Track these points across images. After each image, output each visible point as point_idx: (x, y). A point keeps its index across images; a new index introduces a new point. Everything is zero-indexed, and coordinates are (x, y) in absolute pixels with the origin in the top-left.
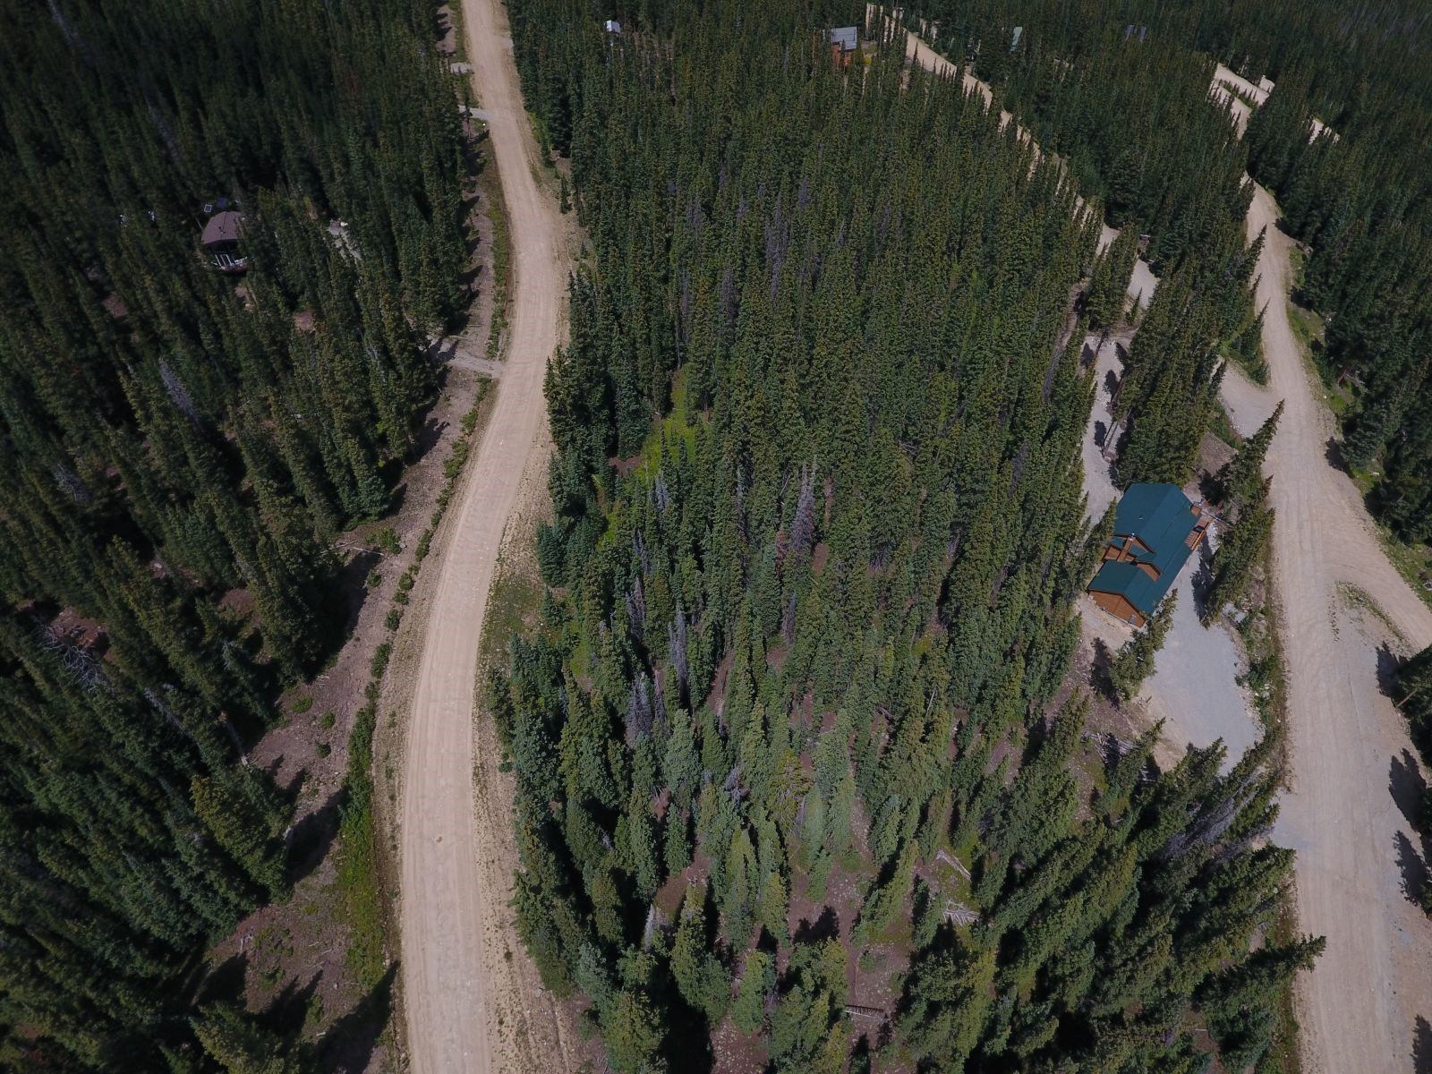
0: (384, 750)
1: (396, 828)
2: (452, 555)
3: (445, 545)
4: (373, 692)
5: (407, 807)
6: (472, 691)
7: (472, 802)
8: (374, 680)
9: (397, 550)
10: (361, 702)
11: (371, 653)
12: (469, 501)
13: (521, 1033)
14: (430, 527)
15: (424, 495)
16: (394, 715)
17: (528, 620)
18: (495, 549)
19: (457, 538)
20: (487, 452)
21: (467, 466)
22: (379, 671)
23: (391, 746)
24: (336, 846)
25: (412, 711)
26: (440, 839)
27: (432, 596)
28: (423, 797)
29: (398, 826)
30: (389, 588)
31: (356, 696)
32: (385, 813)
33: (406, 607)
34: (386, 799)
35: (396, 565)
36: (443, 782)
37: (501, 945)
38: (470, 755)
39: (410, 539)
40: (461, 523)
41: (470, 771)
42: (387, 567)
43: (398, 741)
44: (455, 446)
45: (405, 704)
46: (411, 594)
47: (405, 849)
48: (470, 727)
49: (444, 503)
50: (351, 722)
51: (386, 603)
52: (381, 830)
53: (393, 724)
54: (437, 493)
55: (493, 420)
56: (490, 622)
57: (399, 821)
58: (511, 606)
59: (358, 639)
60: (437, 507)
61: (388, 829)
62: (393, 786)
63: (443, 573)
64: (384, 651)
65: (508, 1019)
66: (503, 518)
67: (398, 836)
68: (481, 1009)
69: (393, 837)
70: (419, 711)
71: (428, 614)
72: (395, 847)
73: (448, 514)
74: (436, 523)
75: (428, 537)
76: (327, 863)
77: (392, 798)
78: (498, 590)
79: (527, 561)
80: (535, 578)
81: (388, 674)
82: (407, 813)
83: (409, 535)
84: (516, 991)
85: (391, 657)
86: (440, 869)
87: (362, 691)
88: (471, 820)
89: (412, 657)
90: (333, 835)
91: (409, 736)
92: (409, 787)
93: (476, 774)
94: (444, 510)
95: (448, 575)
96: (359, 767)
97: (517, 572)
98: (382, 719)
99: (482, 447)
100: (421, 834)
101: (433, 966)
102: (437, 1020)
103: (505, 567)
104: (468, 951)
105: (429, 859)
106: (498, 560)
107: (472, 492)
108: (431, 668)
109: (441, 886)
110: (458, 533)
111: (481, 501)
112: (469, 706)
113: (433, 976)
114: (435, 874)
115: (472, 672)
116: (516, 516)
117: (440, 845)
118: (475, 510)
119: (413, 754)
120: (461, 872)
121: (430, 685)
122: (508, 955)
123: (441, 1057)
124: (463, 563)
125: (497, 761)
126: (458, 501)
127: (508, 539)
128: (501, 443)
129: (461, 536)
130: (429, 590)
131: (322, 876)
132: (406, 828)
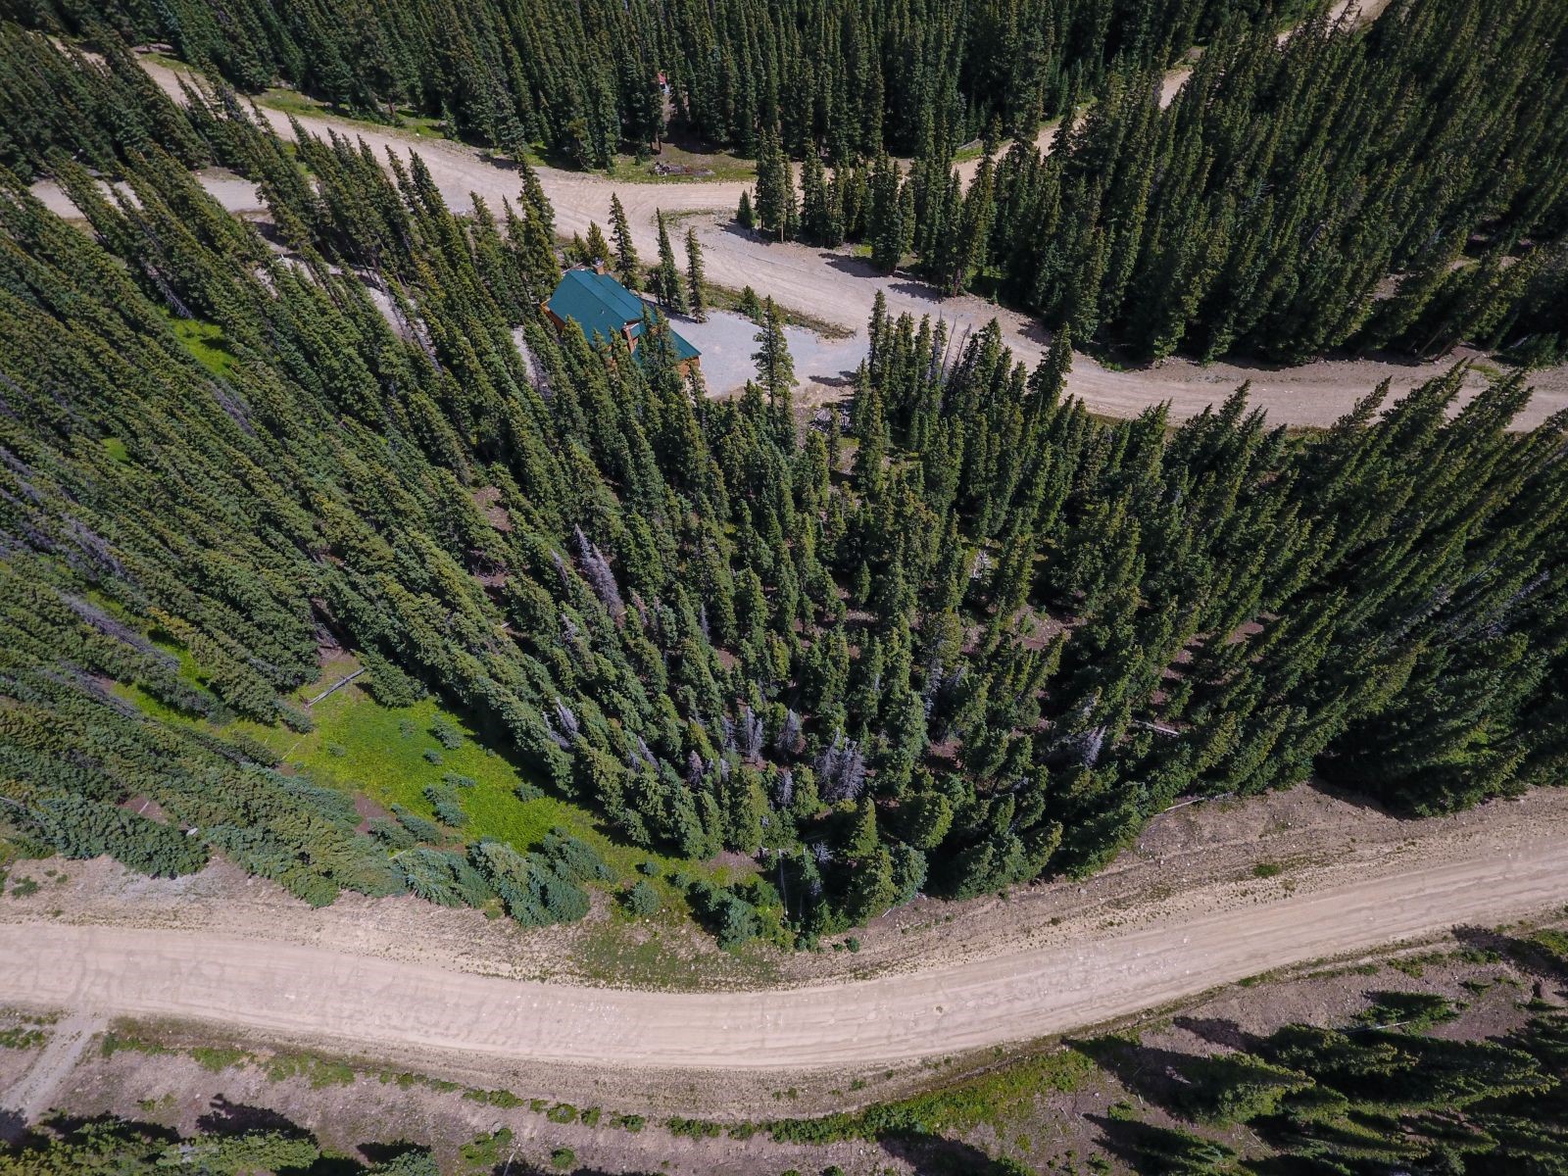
0: (826, 1100)
1: (926, 1063)
2: (524, 1051)
3: (498, 1065)
4: (743, 1131)
5: (901, 1054)
6: (754, 994)
7: (898, 977)
8: (724, 1133)
9: (504, 1135)
10: (762, 1146)
11: (685, 1145)
12: (414, 1038)
13: (1118, 904)
14: (457, 1095)
15: (390, 1110)
16: (778, 1096)
17: (640, 938)
18: (521, 986)
19: (488, 1048)
20: (311, 1019)
21: (332, 1050)
22: (709, 1129)
23: (820, 1090)
24: (950, 1133)
25: (775, 1070)
26: (939, 1009)
27: (594, 1070)
28: (889, 1037)
29: (923, 1061)
30: (575, 1136)
31: (753, 1150)
32: (907, 1081)
33: (605, 1109)
34: (890, 1083)
35: (530, 1132)
36: (872, 1016)
37: (1046, 929)
38: (840, 986)
39: (480, 1119)
40: (454, 1045)
41: (860, 984)
42: (533, 1147)
43: (816, 1081)
44: (276, 1076)
45: (762, 1082)
46: (581, 1106)
47: (950, 1048)
48: (803, 990)
49: (406, 1078)
50: (791, 1149)
51: (601, 1138)
52: (926, 1083)
53: (792, 1094)
54: (391, 1093)
55: (229, 1018)
56: (649, 981)
57: (918, 1062)
58: (621, 958)
59: (665, 1164)
60: (416, 1088)
61: (926, 1074)
62: (874, 1077)
63: (552, 1060)
64: (678, 1127)
65: (1108, 918)
66: (461, 979)
67: (935, 1059)
68: (1101, 944)
69: (936, 1066)
70: (775, 1061)
71: (624, 1072)
72: (947, 1061)
73: (432, 1068)
74: (446, 1086)
75: (477, 1095)
76: (971, 1139)
77: (889, 1075)
78: (596, 975)
79: (544, 944)
80: (573, 932)
81: (715, 1116)
82: (909, 1053)
83: (474, 1121)
84: (1085, 912)
85: (686, 1117)
86: (971, 1004)
87: (742, 1145)
88: (918, 976)
89: (691, 1084)
90: (937, 1137)
91: (809, 1069)
92: (877, 1056)
93: (864, 977)
94: (421, 1078)
95: (557, 1052)
96: (845, 1129)
97: (568, 952)
98: (782, 1112)
99: (291, 1029)
100: (935, 1032)
101: (1067, 997)
102: (1113, 986)
103: (558, 968)
104: (1052, 962)
105: (961, 1018)
106: (543, 980)
107: (395, 1033)
108: (715, 1053)
109: (990, 1001)
110: (478, 1047)
111: (417, 1018)
112: (774, 995)
113: (1076, 996)
114: (977, 1008)
115: (725, 997)
116: (462, 960)
117: (945, 1008)
118: (436, 1025)
119: (833, 1059)
120: (976, 980)
121: (740, 1052)
122: (1055, 922)
123: (1143, 978)
124: (539, 1032)
125: (845, 956)
126: (410, 1055)
127: (505, 968)
128: (293, 997)
129: (485, 1041)
130: (582, 1077)
131: (987, 1140)
132: (927, 1051)
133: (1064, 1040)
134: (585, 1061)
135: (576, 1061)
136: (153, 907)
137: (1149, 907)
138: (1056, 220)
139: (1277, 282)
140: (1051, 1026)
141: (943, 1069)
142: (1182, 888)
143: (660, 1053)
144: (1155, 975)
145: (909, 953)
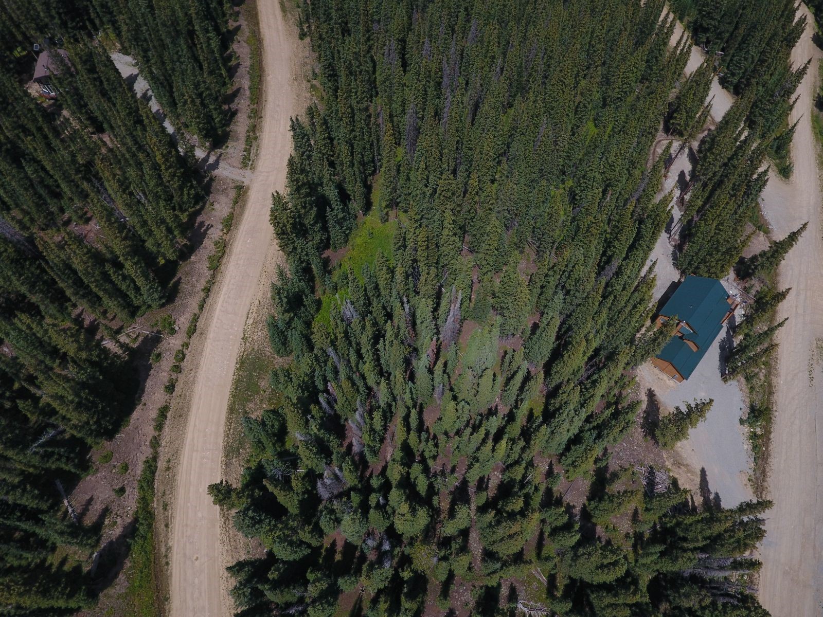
0: (162, 488)
1: (169, 549)
2: (211, 335)
3: (207, 326)
4: (155, 443)
5: (176, 533)
6: (222, 444)
7: (218, 531)
8: (157, 433)
9: (173, 332)
10: (146, 452)
11: (154, 414)
12: (224, 289)
14: (197, 311)
15: (193, 286)
16: (169, 461)
17: (263, 384)
18: (241, 330)
19: (215, 320)
20: (238, 250)
21: (224, 261)
22: (159, 427)
23: (167, 484)
24: (128, 564)
25: (182, 459)
26: (197, 559)
27: (197, 368)
28: (187, 525)
29: (170, 548)
30: (167, 362)
31: (144, 448)
32: (162, 538)
33: (180, 375)
34: (163, 526)
35: (173, 343)
36: (200, 515)
39: (183, 322)
40: (219, 307)
42: (166, 345)
43: (171, 482)
44: (216, 243)
45: (177, 453)
46: (183, 364)
47: (174, 566)
48: (220, 472)
49: (207, 291)
50: (139, 469)
51: (165, 374)
52: (159, 549)
53: (168, 469)
54: (202, 283)
55: (244, 222)
56: (236, 389)
57: (170, 544)
58: (251, 375)
59: (145, 404)
60: (202, 295)
61: (163, 550)
62: (167, 517)
63: (205, 348)
64: (163, 412)
66: (248, 304)
67: (170, 555)
69: (166, 556)
70: (186, 459)
71: (194, 382)
72: (167, 564)
73: (210, 300)
74: (201, 307)
75: (196, 318)
76: (122, 577)
77: (167, 526)
78: (242, 363)
79: (261, 335)
80: (269, 350)
81: (166, 429)
82: (176, 538)
83: (182, 319)
85: (169, 415)
86: (196, 581)
87: (148, 443)
88: (218, 545)
89: (182, 415)
90: (126, 556)
91: (178, 478)
92: (178, 518)
94: (207, 296)
95: (208, 350)
96: (145, 502)
97: (256, 348)
98: (161, 464)
99: (236, 244)
100: (185, 554)
103: (248, 344)
105: (189, 573)
106: (243, 339)
107: (227, 282)
108: (195, 425)
109: (196, 594)
110: (216, 316)
111: (233, 289)
112: (219, 456)
114: (193, 585)
115: (222, 428)
116: (257, 302)
117: (197, 563)
118: (229, 297)
119: (181, 492)
120: (209, 585)
121: (193, 438)
124: (218, 340)
126: (217, 290)
127: (251, 321)
128: (248, 241)
129: (218, 319)
130: (195, 363)
131: (118, 587)
132: (175, 550)
134: (202, 363)
135: (203, 359)
141: (164, 561)
143: (200, 398)
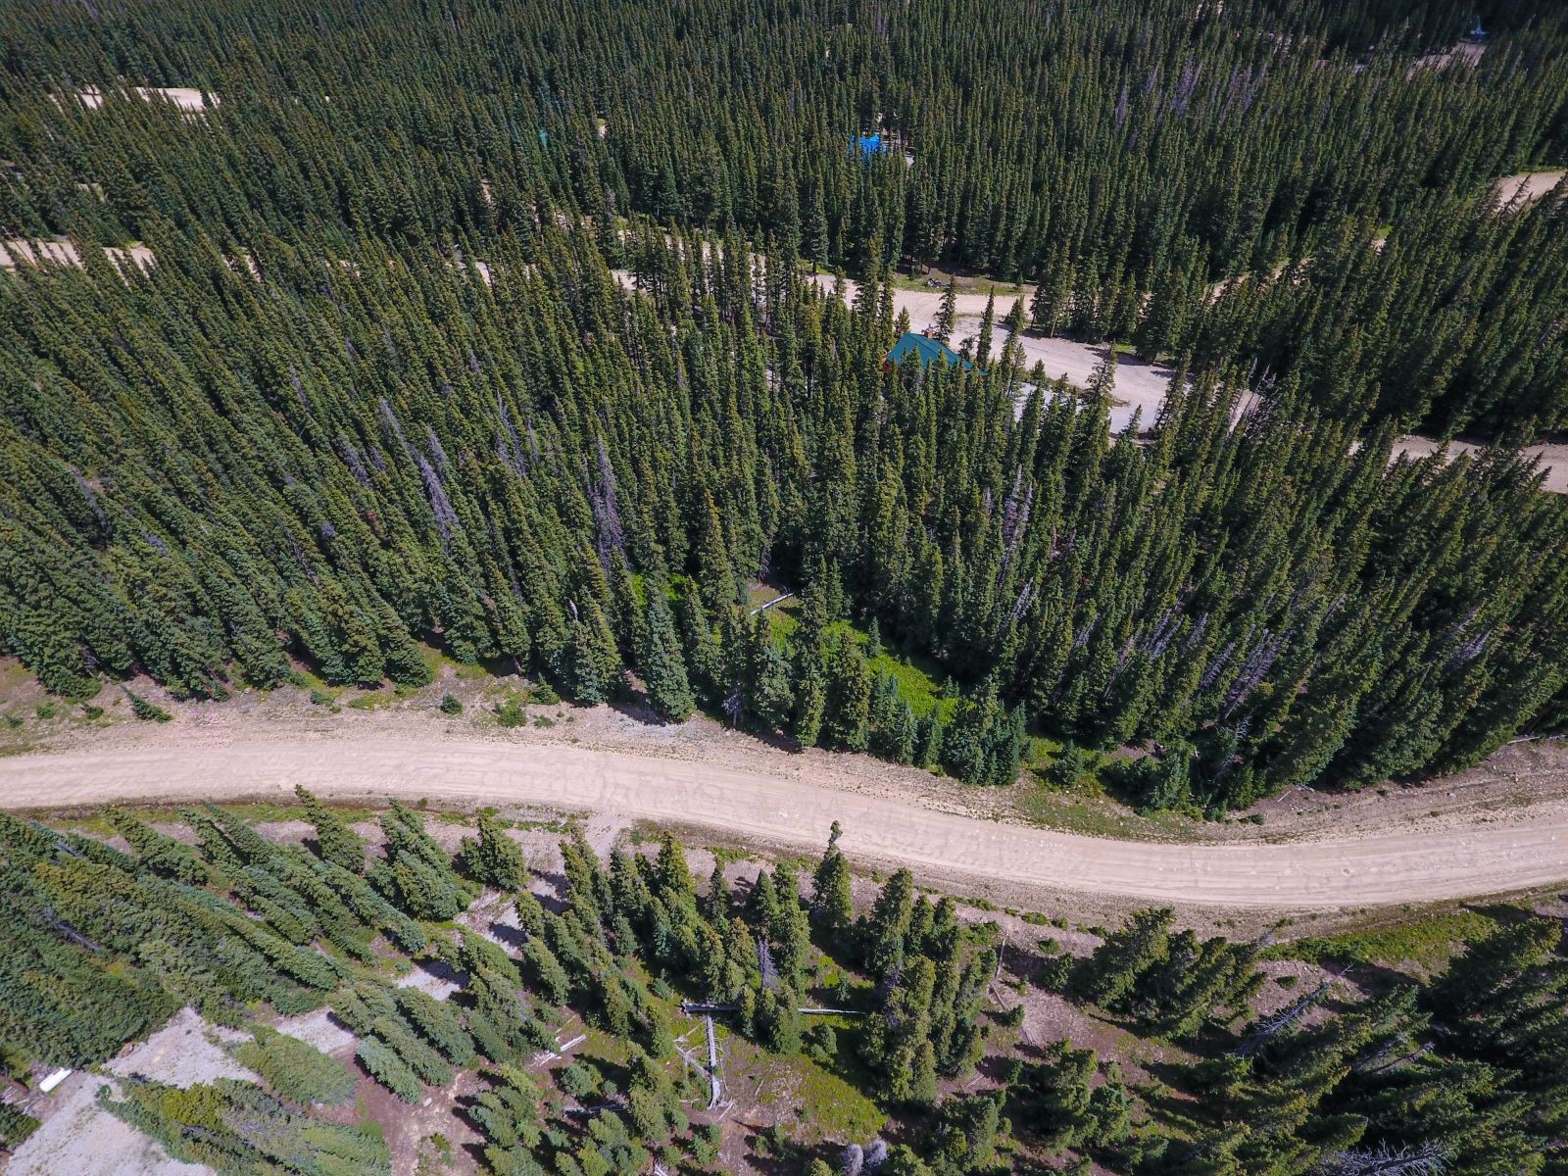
0: (1262, 931)
1: (1343, 911)
2: (990, 871)
3: (971, 879)
5: (1321, 902)
6: (1180, 847)
7: (1304, 845)
9: (992, 927)
13: (1486, 806)
16: (1218, 923)
18: (979, 823)
19: (959, 866)
20: (803, 832)
23: (1255, 923)
24: (1381, 963)
25: (1212, 904)
26: (1346, 871)
27: (1054, 891)
28: (1307, 888)
29: (1341, 909)
30: (1052, 934)
32: (1330, 923)
33: (1070, 920)
34: (1315, 923)
35: (1012, 929)
36: (1288, 872)
37: (1427, 820)
38: (1255, 847)
39: (971, 915)
40: (929, 863)
41: (1272, 847)
42: (1019, 938)
43: (1250, 917)
45: (1202, 913)
46: (1048, 915)
47: (1363, 901)
48: (1223, 847)
51: (1074, 938)
52: (1346, 927)
53: (1231, 923)
56: (1087, 830)
57: (1337, 910)
61: (1346, 920)
62: (1300, 917)
63: (1016, 880)
65: (1481, 815)
66: (927, 814)
67: (1351, 909)
68: (1479, 835)
69: (1354, 914)
70: (1210, 898)
71: (1080, 894)
72: (1363, 911)
74: (930, 891)
75: (958, 900)
76: (1401, 968)
77: (1314, 917)
78: (1039, 822)
79: (989, 796)
80: (1008, 792)
82: (1327, 902)
83: (963, 915)
84: (1459, 810)
86: (1374, 870)
88: (1323, 844)
90: (1372, 966)
91: (1242, 906)
92: (1299, 902)
93: (1275, 842)
95: (1020, 874)
97: (1011, 803)
99: (788, 839)
100: (1346, 888)
101: (1456, 872)
102: (1497, 867)
103: (1006, 813)
104: (1438, 845)
105: (1367, 880)
106: (996, 820)
107: (876, 849)
108: (1156, 887)
109: (1388, 868)
110: (951, 864)
111: (894, 839)
112: (1198, 849)
113: (1465, 872)
114: (1381, 873)
115: (1156, 847)
116: (925, 800)
117: (1352, 871)
118: (911, 845)
119: (1261, 900)
120: (1374, 852)
121: (1178, 889)
122: (1434, 814)
123: (1522, 864)
124: (1001, 858)
125: (1251, 827)
127: (962, 809)
128: (785, 815)
129: (956, 861)
130: (1044, 894)
131: (1417, 970)
132: (1343, 902)
133: (1462, 905)
134: (1044, 883)
135: (1037, 882)
136: (654, 742)
137: (1514, 811)
138: (1311, 319)
139: (1515, 371)
140: (1449, 893)
141: (1360, 917)
142: (1541, 799)
143: (1109, 883)
144: (1533, 862)
145: (1310, 828)
